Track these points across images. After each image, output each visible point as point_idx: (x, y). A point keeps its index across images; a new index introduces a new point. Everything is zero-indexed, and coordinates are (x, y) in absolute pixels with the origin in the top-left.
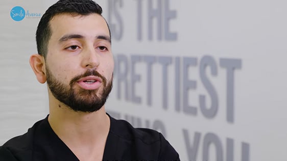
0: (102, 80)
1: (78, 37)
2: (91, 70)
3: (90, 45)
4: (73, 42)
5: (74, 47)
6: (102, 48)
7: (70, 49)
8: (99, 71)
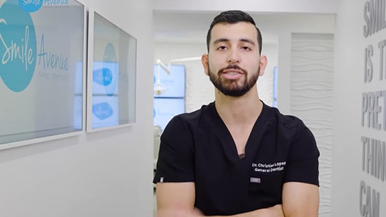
0: (242, 72)
1: (225, 40)
2: (233, 65)
3: (235, 46)
4: (223, 44)
5: (223, 48)
6: (245, 48)
7: (220, 49)
8: (240, 65)
